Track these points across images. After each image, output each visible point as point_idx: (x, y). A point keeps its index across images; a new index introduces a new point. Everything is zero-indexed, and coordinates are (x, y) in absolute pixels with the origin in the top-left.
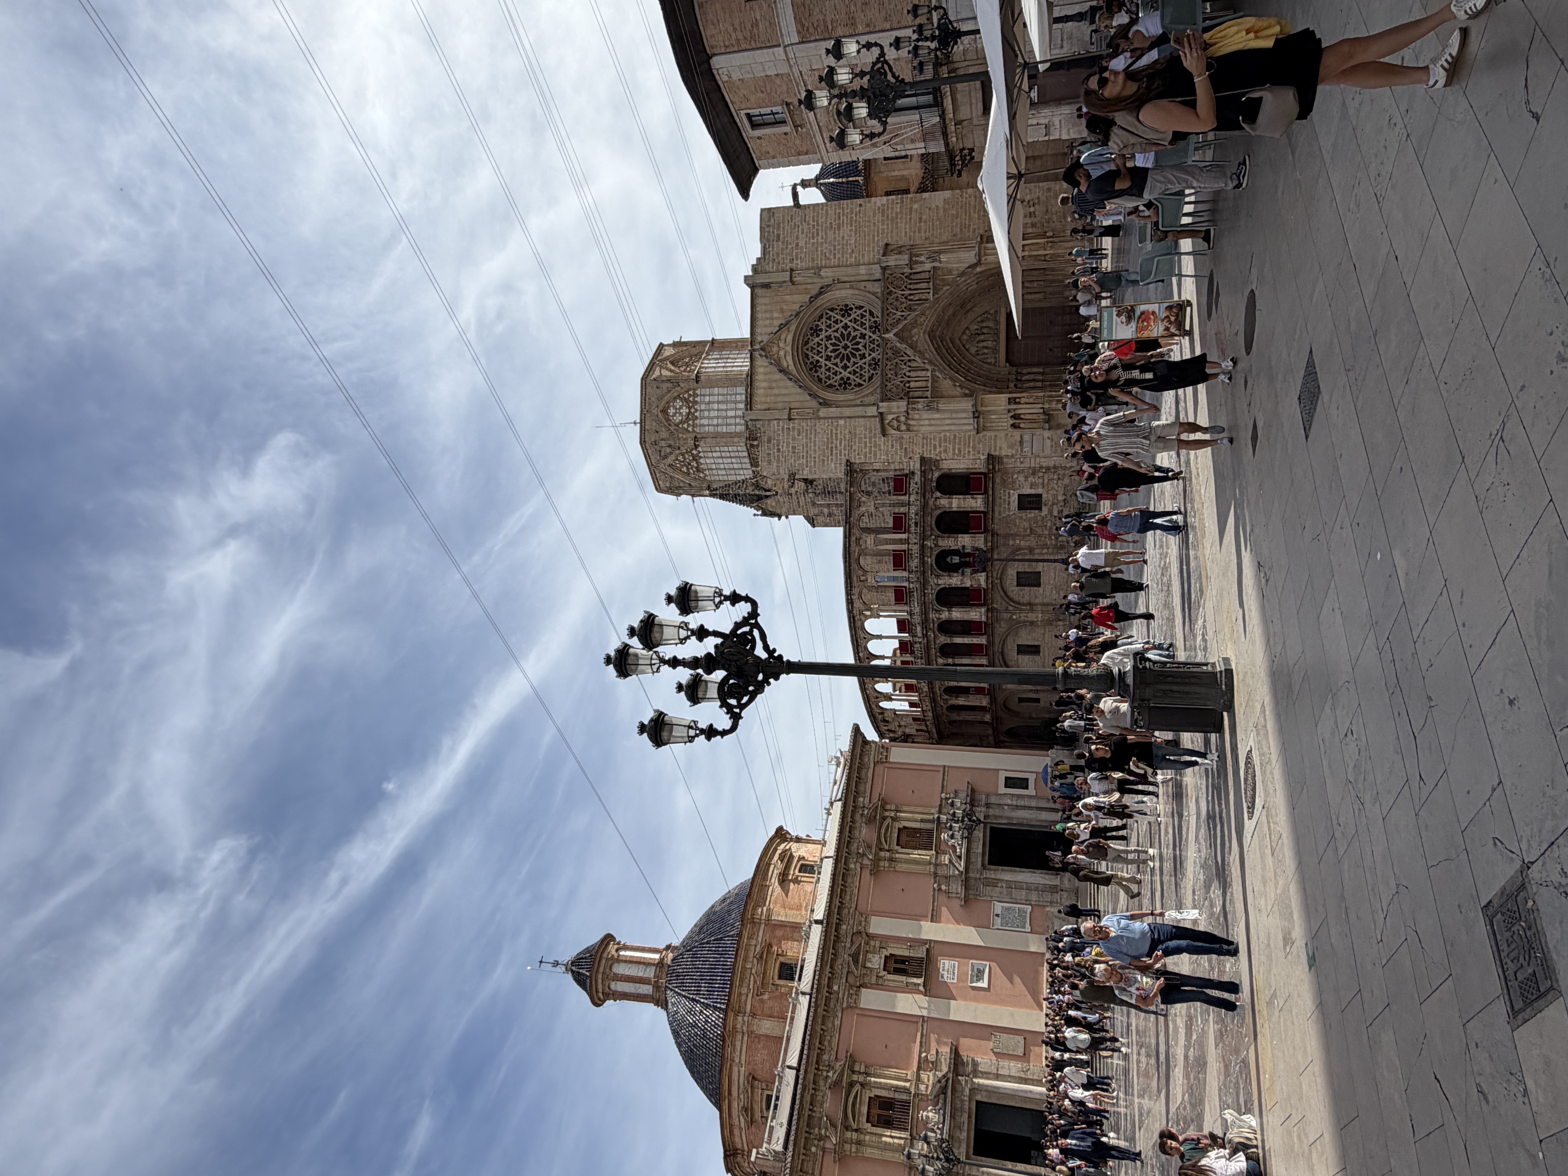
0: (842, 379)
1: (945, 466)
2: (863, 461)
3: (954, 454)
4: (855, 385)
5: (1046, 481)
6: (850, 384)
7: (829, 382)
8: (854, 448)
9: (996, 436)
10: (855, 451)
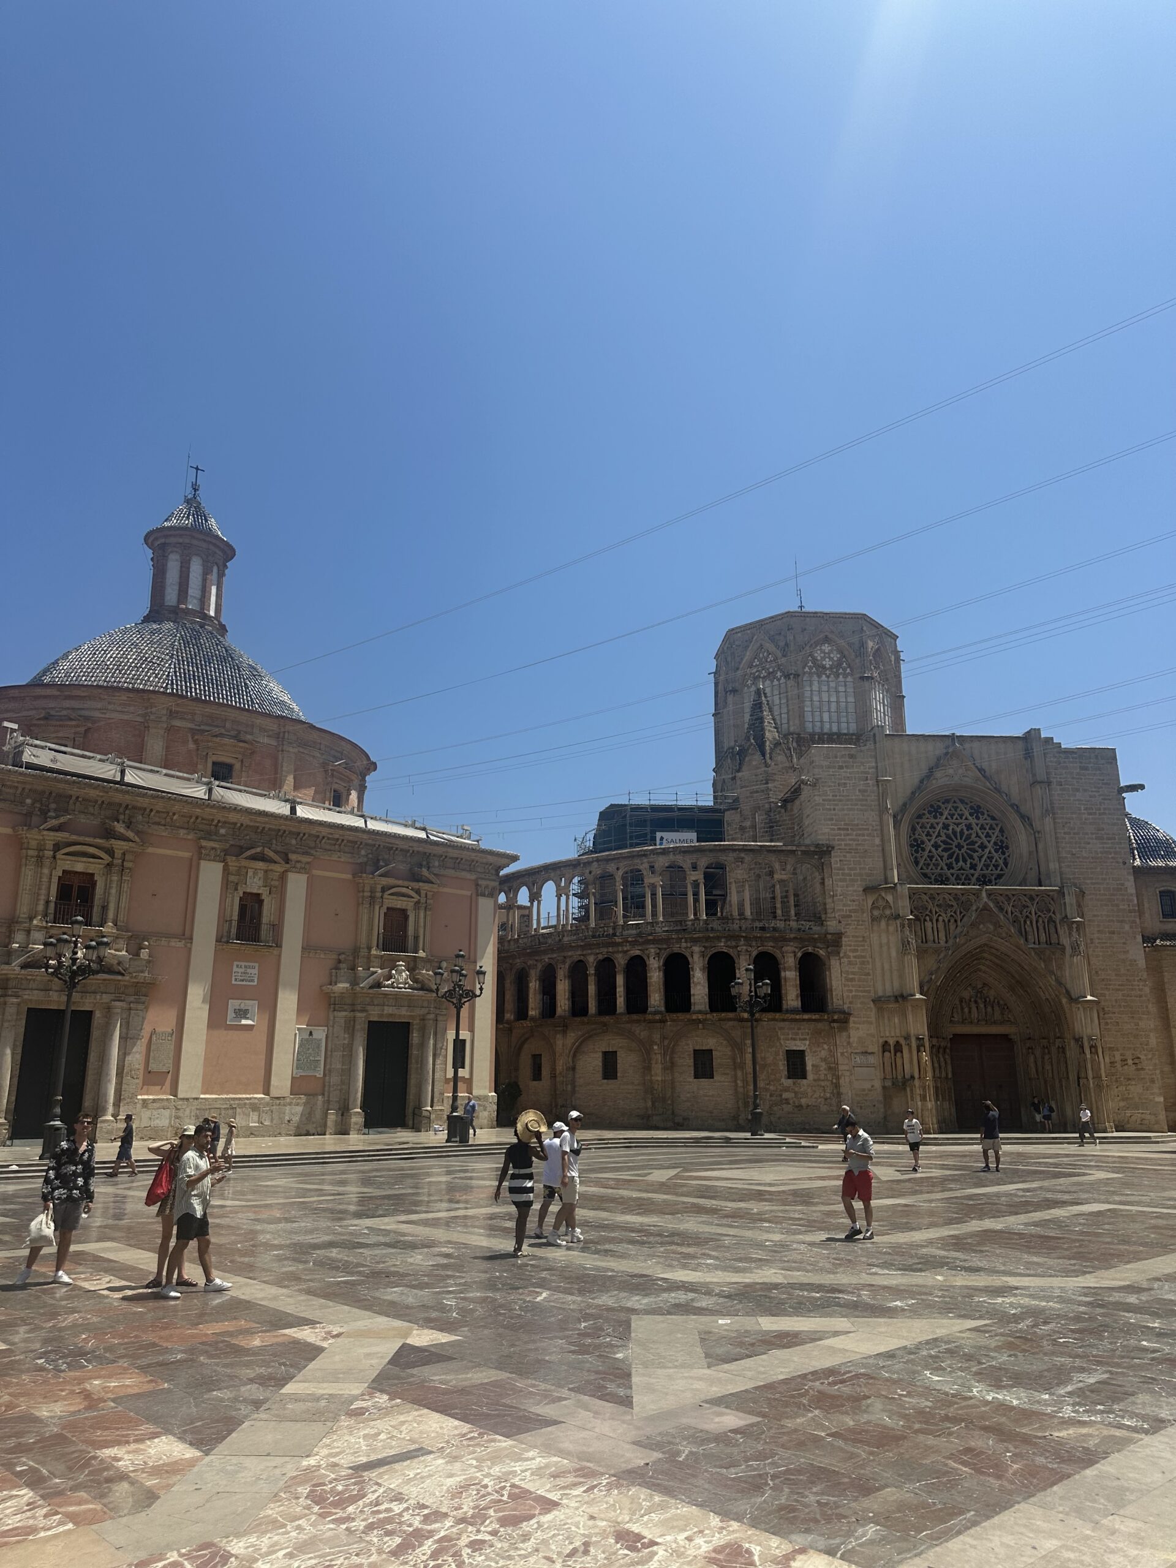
0: (923, 842)
1: (833, 962)
2: (833, 866)
3: (847, 973)
4: (916, 858)
5: (823, 1084)
6: (917, 851)
7: (918, 827)
8: (848, 855)
9: (871, 1023)
10: (845, 856)
